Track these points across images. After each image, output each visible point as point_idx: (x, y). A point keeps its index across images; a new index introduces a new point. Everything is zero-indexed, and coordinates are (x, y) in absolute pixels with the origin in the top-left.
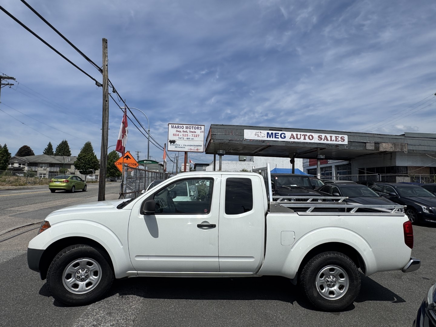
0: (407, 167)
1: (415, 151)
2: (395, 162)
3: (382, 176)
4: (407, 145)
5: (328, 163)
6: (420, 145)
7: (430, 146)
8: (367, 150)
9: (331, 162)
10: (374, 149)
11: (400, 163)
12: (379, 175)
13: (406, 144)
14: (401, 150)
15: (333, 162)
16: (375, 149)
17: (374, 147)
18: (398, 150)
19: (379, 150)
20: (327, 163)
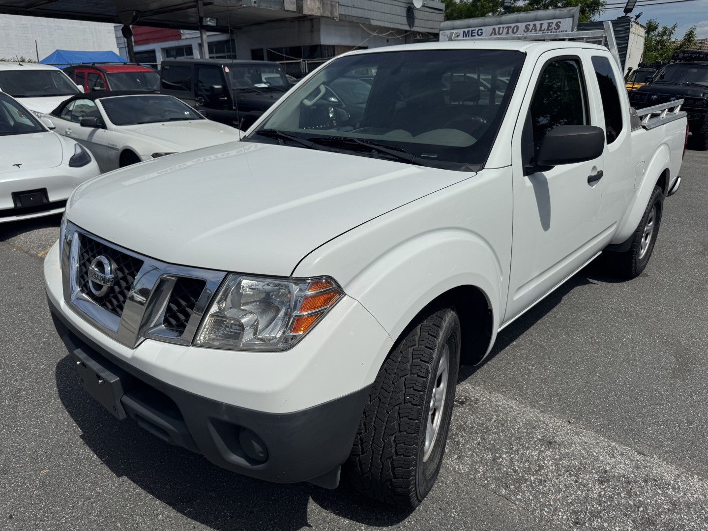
0: (333, 47)
1: (347, 18)
2: (319, 39)
3: (308, 63)
4: (339, 5)
5: (183, 37)
6: (353, 7)
7: (364, 9)
8: (286, 11)
9: (188, 36)
10: (295, 10)
11: (327, 39)
12: (304, 61)
13: (337, 4)
14: (331, 15)
15: (194, 36)
16: (297, 9)
17: (295, 6)
18: (328, 14)
19: (303, 12)
20: (178, 37)
